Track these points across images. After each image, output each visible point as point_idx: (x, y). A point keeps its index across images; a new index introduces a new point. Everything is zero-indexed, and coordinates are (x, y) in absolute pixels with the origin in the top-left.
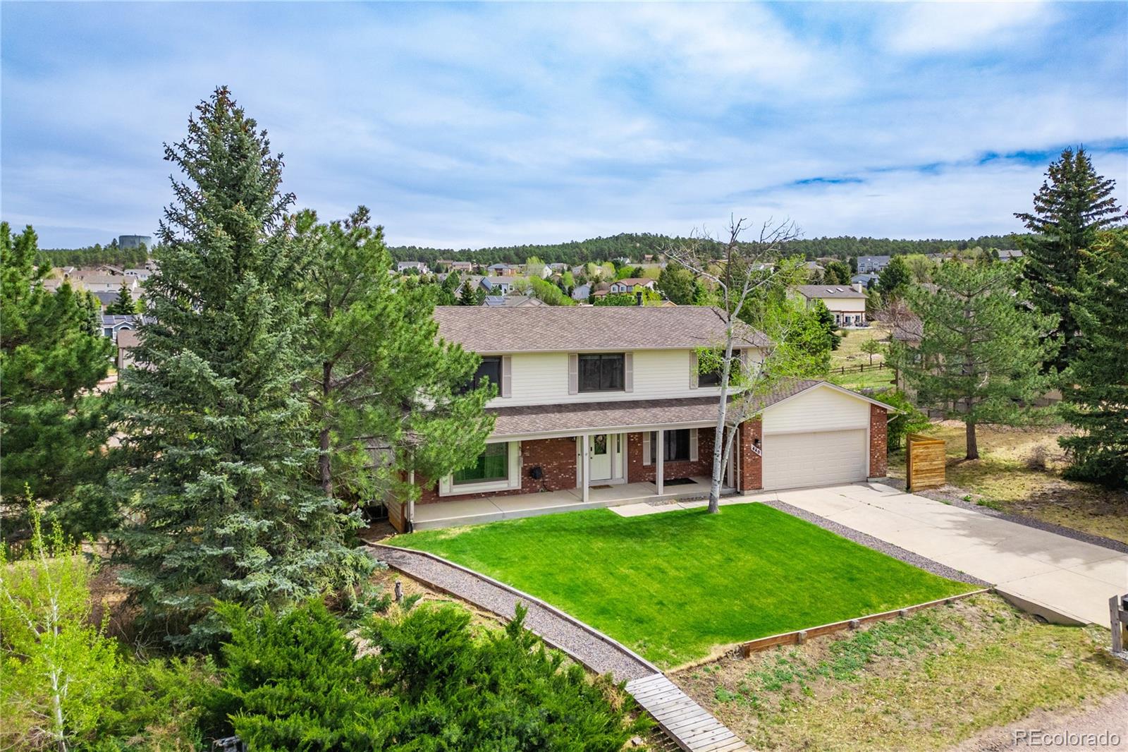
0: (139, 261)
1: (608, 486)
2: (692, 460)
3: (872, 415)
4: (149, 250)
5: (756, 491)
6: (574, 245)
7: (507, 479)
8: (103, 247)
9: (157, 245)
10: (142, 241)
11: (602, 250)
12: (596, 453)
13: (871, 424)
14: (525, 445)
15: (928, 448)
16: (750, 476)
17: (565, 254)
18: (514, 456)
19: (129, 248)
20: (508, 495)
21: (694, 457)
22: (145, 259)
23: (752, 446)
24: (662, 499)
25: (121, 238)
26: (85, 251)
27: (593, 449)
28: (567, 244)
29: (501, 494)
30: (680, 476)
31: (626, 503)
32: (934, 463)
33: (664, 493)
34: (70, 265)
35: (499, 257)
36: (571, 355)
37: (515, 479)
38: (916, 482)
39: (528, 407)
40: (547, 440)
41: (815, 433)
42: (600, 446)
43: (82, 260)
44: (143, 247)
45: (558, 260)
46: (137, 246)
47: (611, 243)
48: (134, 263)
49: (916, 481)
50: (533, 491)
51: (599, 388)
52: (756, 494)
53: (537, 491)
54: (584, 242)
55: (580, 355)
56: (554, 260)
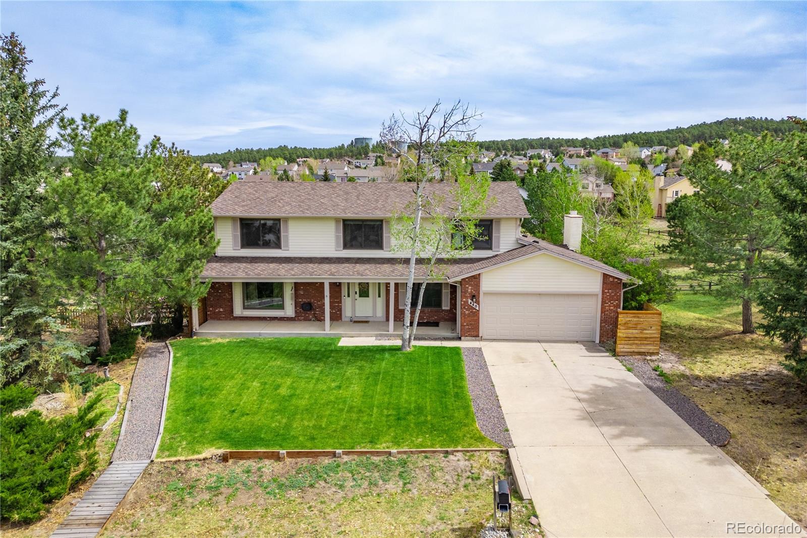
0: (364, 154)
1: (367, 322)
2: (443, 308)
3: (604, 283)
4: (371, 147)
5: (474, 338)
6: (679, 130)
7: (284, 309)
8: (346, 146)
9: (375, 144)
10: (367, 141)
11: (703, 134)
12: (360, 296)
13: (603, 291)
14: (297, 286)
15: (638, 317)
16: (467, 325)
17: (667, 138)
18: (288, 294)
19: (360, 147)
20: (287, 320)
21: (446, 306)
22: (368, 153)
23: (470, 301)
24: (391, 336)
25: (356, 139)
26: (336, 149)
27: (358, 293)
28: (672, 130)
29: (281, 319)
30: (432, 320)
31: (359, 336)
32: (645, 331)
33: (394, 331)
34: (327, 158)
35: (609, 143)
36: (337, 220)
37: (289, 310)
38: (620, 348)
39: (301, 258)
40: (317, 283)
41: (540, 295)
42: (364, 290)
43: (334, 154)
44: (367, 145)
45: (660, 143)
46: (364, 145)
47: (714, 127)
48: (361, 155)
49: (622, 346)
50: (307, 319)
51: (361, 246)
52: (473, 340)
53: (310, 320)
54: (688, 128)
55: (344, 221)
56: (656, 144)
